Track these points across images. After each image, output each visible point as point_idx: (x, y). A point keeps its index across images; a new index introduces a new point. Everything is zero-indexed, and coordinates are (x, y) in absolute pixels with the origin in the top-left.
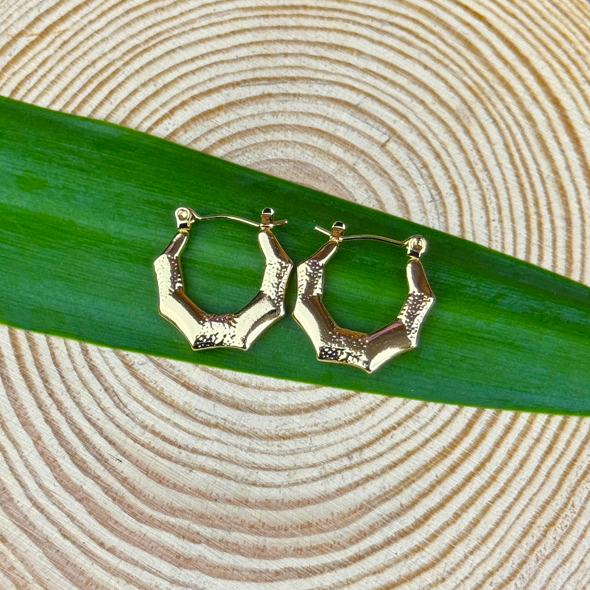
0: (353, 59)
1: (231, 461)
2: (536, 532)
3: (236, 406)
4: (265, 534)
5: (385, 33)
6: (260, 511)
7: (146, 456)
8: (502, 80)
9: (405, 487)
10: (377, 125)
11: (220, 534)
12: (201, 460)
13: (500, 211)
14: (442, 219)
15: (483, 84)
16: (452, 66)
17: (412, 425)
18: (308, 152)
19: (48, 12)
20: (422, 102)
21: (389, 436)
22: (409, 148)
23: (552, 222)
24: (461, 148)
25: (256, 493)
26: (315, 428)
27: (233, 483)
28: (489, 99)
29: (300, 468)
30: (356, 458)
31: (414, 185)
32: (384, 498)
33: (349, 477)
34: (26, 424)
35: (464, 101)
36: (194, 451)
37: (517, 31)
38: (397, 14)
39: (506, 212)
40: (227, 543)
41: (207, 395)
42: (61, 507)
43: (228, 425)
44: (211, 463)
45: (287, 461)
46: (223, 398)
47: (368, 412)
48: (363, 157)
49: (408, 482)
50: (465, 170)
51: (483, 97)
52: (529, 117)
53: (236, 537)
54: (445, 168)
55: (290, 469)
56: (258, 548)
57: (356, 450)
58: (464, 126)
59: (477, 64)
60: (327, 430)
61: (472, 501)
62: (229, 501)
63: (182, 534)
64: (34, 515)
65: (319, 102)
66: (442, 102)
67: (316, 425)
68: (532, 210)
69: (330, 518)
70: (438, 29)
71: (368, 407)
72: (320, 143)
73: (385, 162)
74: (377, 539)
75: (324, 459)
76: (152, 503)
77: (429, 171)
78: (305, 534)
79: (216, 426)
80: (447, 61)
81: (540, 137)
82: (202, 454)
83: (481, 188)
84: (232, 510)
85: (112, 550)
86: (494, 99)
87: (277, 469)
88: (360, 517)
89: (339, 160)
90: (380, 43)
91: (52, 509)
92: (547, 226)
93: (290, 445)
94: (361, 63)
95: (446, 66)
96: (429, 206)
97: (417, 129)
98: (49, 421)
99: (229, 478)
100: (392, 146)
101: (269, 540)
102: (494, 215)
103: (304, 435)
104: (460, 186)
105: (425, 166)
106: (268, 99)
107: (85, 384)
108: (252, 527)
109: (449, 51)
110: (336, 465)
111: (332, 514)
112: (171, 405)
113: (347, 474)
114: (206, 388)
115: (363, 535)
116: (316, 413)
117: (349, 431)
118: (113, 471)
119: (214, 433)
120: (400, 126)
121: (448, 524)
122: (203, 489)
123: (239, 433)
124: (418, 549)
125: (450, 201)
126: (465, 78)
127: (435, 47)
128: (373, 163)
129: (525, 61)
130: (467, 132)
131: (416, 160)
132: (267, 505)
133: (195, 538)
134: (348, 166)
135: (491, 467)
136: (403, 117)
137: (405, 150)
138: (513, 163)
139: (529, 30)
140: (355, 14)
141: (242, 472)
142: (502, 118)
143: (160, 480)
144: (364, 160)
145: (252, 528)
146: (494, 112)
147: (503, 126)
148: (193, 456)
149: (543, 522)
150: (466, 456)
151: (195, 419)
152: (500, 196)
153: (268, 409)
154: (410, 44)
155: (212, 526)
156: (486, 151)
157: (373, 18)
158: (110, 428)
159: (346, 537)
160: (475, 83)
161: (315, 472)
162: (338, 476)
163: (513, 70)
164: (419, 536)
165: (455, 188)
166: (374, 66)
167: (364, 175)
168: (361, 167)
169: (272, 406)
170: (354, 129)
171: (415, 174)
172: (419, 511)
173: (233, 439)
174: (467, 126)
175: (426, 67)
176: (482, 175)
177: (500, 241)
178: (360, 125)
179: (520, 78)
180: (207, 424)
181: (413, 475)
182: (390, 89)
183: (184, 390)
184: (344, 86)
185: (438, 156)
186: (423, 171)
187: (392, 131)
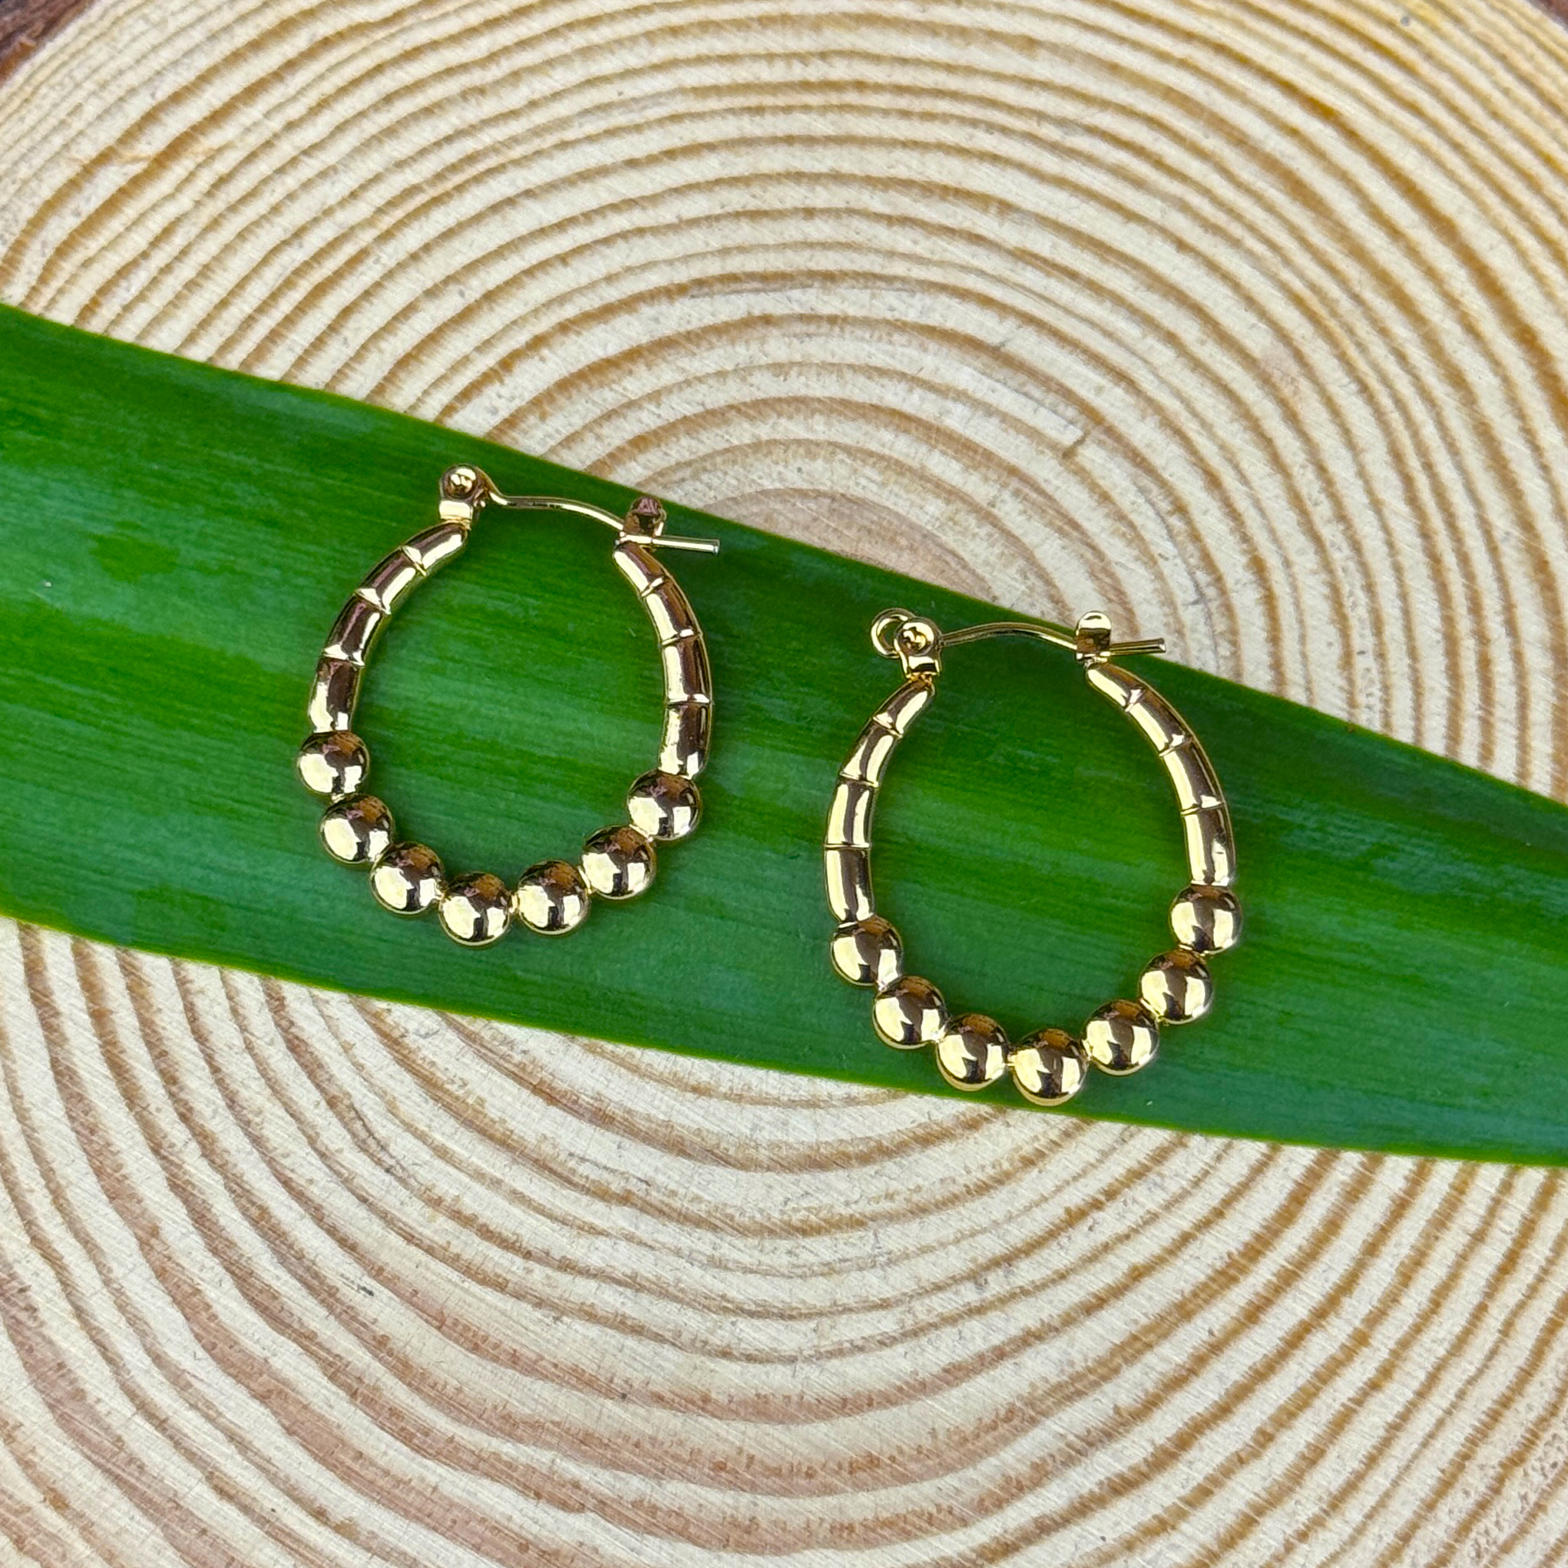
0: (987, 224)
1: (663, 1293)
2: (1476, 1481)
3: (676, 1145)
4: (754, 1488)
5: (1073, 153)
6: (741, 1426)
7: (440, 1281)
8: (1383, 279)
9: (1126, 1361)
10: (1051, 398)
11: (635, 1485)
12: (583, 1290)
13: (1378, 627)
14: (1225, 650)
15: (1334, 291)
16: (1251, 242)
17: (1145, 1197)
18: (868, 471)
19: (176, 98)
20: (1171, 339)
21: (1083, 1227)
22: (1138, 460)
23: (1518, 657)
24: (1276, 461)
25: (730, 1377)
26: (886, 1206)
27: (668, 1351)
28: (1350, 331)
29: (848, 1310)
30: (997, 1284)
31: (1149, 559)
32: (1071, 1389)
33: (979, 1336)
34: (119, 1193)
35: (1282, 335)
36: (566, 1266)
37: (1424, 150)
38: (1104, 104)
39: (1393, 630)
40: (653, 1510)
41: (601, 1118)
42: (211, 1415)
43: (655, 1197)
44: (610, 1299)
45: (814, 1293)
46: (643, 1125)
47: (1028, 1162)
48: (1015, 483)
49: (1135, 1346)
50: (1286, 520)
51: (1332, 324)
52: (1456, 379)
53: (676, 1493)
54: (1233, 514)
55: (821, 1314)
56: (735, 1524)
57: (994, 1263)
58: (1283, 403)
59: (1318, 238)
60: (920, 1211)
61: (1304, 1399)
62: (659, 1399)
63: (536, 1487)
64: (141, 1438)
65: (897, 337)
66: (1225, 339)
67: (890, 1197)
68: (1464, 624)
69: (927, 1443)
70: (1213, 143)
71: (1027, 1150)
72: (901, 446)
73: (1074, 499)
74: (1052, 1498)
75: (910, 1286)
76: (452, 1404)
77: (1189, 522)
78: (860, 1487)
79: (625, 1199)
80: (1236, 230)
81: (1484, 433)
82: (587, 1273)
83: (1327, 566)
84: (665, 1422)
85: (346, 1530)
86: (1363, 329)
87: (786, 1315)
88: (1005, 1441)
89: (950, 494)
90: (1060, 182)
91: (188, 1421)
92: (1503, 667)
93: (821, 1249)
94: (1010, 234)
95: (1236, 243)
96: (1191, 616)
97: (1158, 409)
98: (179, 1186)
99: (659, 1338)
100: (1093, 456)
101: (765, 1502)
102: (1362, 638)
103: (857, 1223)
104: (1273, 561)
105: (1180, 509)
106: (761, 330)
107: (275, 1088)
108: (720, 1467)
109: (1244, 204)
110: (943, 1303)
111: (933, 1433)
112: (504, 1142)
113: (974, 1326)
114: (598, 1097)
115: (1014, 1489)
116: (890, 1166)
117: (976, 1212)
118: (348, 1318)
119: (619, 1218)
120: (1113, 403)
121: (1240, 1461)
122: (590, 1368)
123: (684, 1219)
124: (1161, 1526)
125: (1246, 599)
126: (1286, 275)
127: (1206, 192)
128: (1041, 499)
129: (1445, 228)
130: (1292, 418)
131: (1155, 491)
132: (760, 1409)
133: (569, 1498)
134: (975, 509)
135: (1357, 1307)
136: (1121, 377)
137: (1127, 465)
138: (1412, 500)
139: (1457, 147)
140: (993, 103)
141: (693, 1322)
142: (1385, 380)
143: (476, 1343)
144: (1016, 493)
145: (721, 1472)
146: (1362, 366)
147: (1386, 402)
148: (564, 1279)
149: (1493, 1453)
150: (1288, 1279)
151: (567, 1181)
152: (1379, 589)
153: (763, 1155)
154: (1139, 184)
155: (614, 1464)
156: (1341, 468)
157: (1041, 116)
158: (341, 1205)
159: (971, 1493)
160: (1314, 288)
161: (887, 1323)
162: (949, 1333)
163: (1412, 252)
164: (1163, 1492)
165: (1258, 566)
166: (1043, 243)
167: (1017, 532)
168: (1010, 512)
169: (774, 1146)
170: (989, 411)
171: (1152, 529)
172: (1164, 1425)
173: (669, 1234)
174: (1292, 401)
175: (1182, 246)
176: (1331, 533)
177: (1379, 706)
178: (1007, 399)
179: (1431, 273)
180: (602, 1194)
181: (1148, 1330)
182: (1087, 305)
183: (538, 1102)
184: (963, 294)
185: (1213, 482)
186: (1176, 522)
187: (1093, 416)
